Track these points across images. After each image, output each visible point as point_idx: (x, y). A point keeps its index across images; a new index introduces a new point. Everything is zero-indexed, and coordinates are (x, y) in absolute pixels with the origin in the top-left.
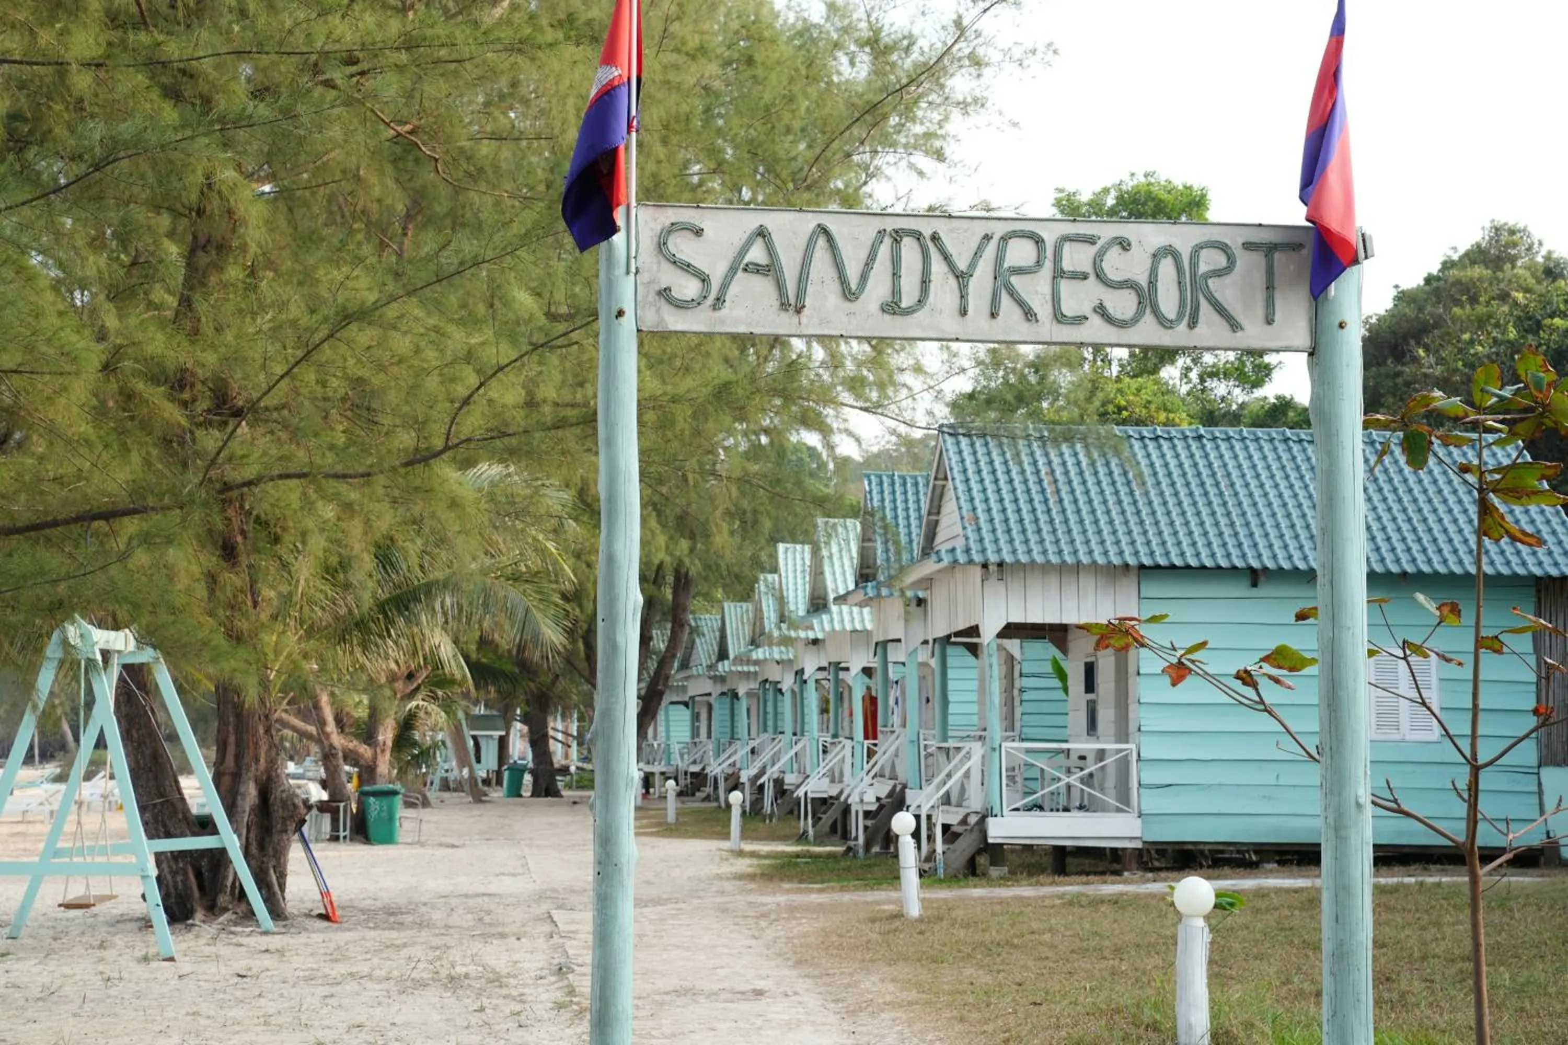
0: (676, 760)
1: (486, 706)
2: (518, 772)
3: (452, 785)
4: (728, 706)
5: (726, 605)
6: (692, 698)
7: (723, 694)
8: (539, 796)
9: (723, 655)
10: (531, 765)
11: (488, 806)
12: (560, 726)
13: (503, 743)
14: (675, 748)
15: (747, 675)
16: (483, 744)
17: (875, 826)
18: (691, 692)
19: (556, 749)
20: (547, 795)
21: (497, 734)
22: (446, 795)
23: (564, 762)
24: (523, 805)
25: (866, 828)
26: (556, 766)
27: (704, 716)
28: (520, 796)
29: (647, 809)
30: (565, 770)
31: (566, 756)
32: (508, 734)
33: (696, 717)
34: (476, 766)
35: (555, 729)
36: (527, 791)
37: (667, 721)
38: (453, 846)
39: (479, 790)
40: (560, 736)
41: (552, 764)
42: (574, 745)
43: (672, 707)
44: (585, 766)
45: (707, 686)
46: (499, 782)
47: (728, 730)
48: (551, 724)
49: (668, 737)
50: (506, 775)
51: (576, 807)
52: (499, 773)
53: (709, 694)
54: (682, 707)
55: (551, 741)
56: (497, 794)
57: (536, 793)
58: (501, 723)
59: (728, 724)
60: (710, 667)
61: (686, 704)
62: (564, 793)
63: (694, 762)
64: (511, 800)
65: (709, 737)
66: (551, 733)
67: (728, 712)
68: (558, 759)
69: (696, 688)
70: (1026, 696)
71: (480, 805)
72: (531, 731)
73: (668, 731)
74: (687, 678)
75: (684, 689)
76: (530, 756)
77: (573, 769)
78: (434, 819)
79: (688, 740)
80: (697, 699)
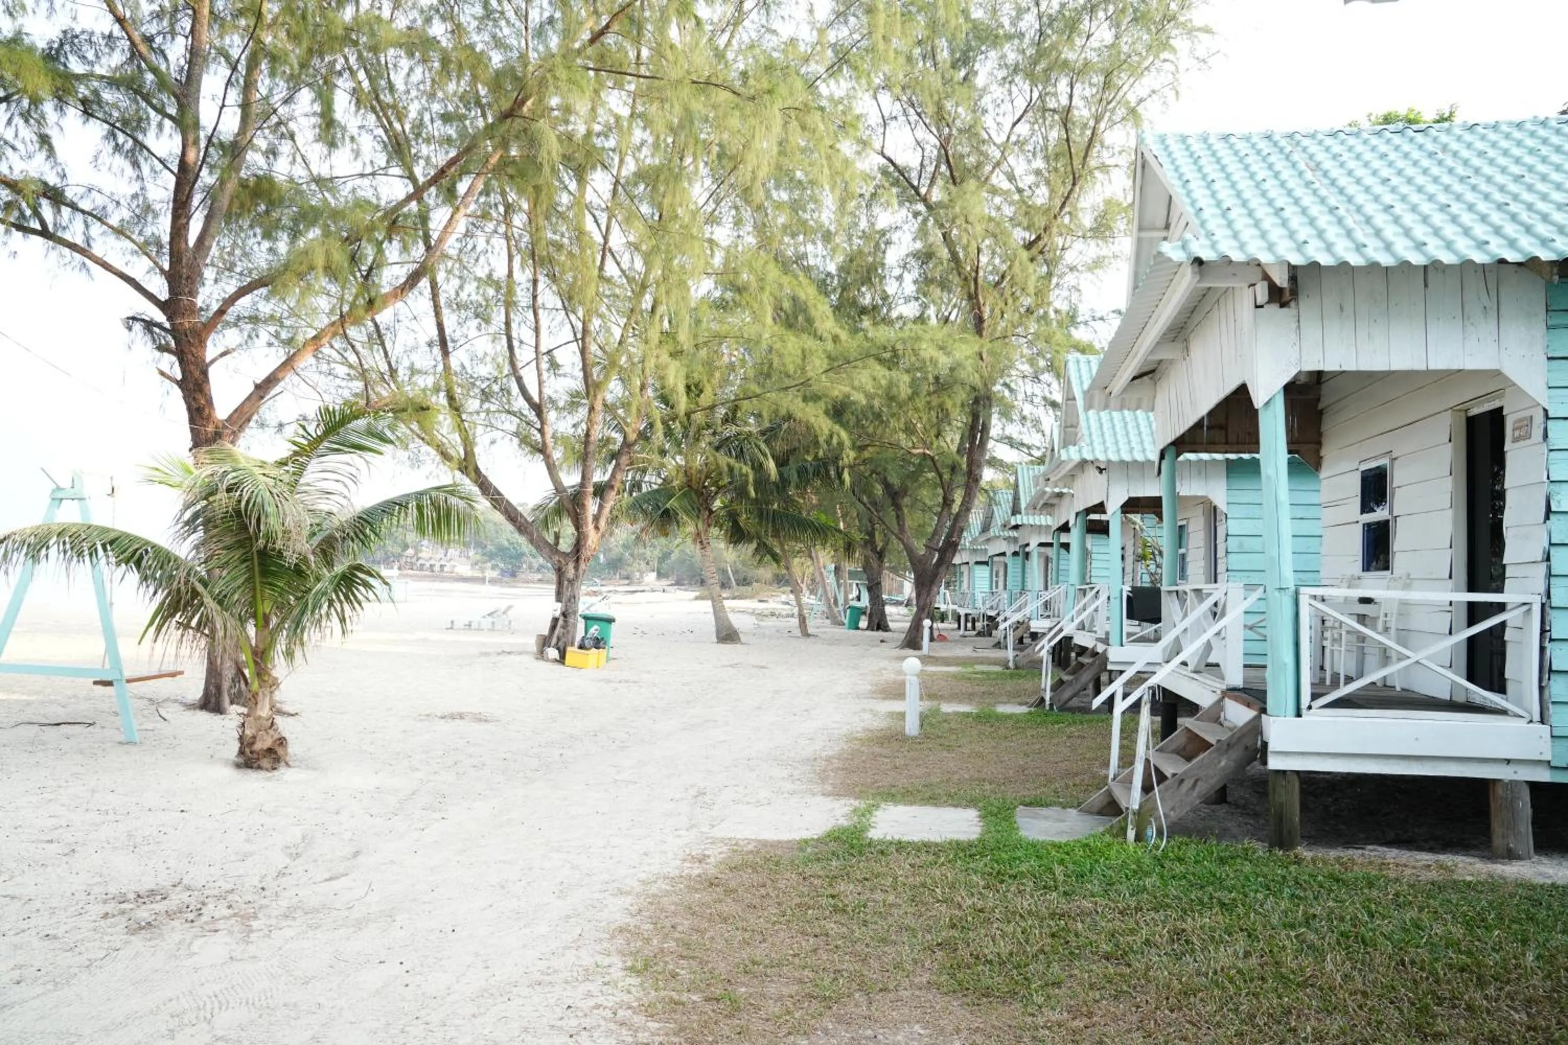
4: (1020, 566)
6: (991, 557)
8: (872, 630)
14: (979, 597)
18: (990, 553)
20: (878, 631)
24: (860, 636)
27: (1001, 574)
28: (858, 628)
36: (863, 626)
50: (847, 611)
53: (1004, 554)
57: (870, 628)
59: (1020, 579)
63: (991, 608)
64: (851, 633)
65: (1005, 588)
67: (1020, 570)
74: (988, 540)
79: (987, 590)
80: (996, 559)
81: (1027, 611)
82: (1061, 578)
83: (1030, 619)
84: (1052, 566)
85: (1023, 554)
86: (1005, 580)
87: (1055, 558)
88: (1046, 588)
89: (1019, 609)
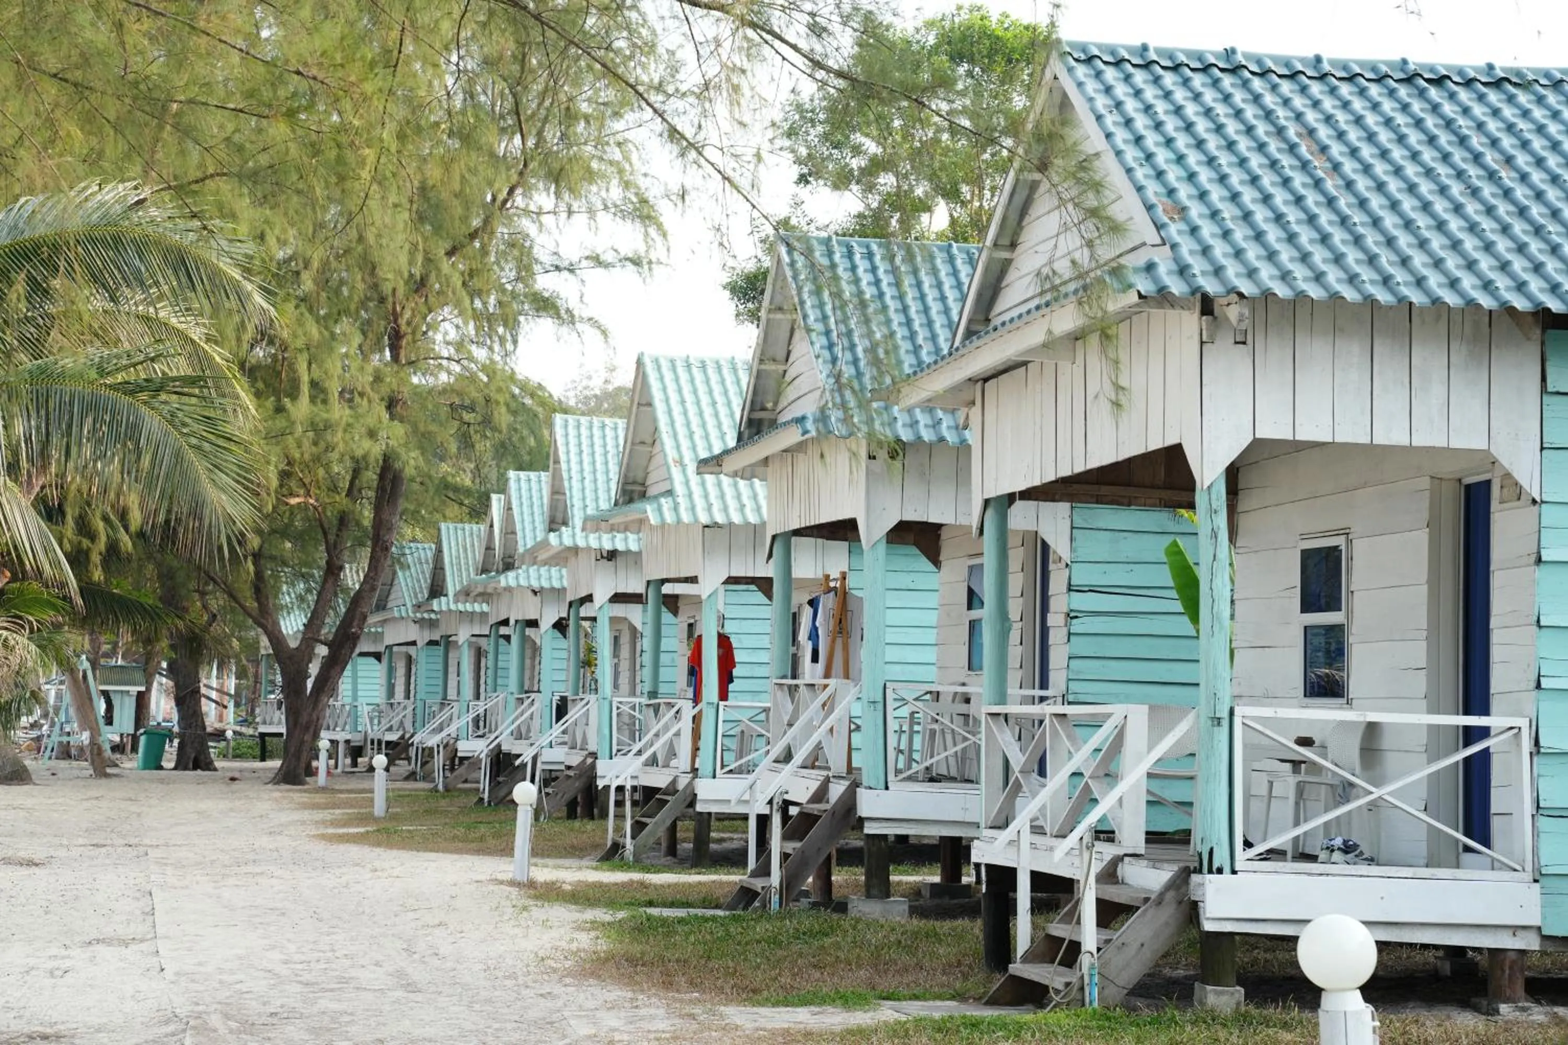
0: (364, 723)
1: (123, 657)
2: (159, 737)
3: (73, 752)
4: (438, 662)
5: (443, 526)
6: (389, 647)
7: (431, 643)
8: (186, 768)
9: (436, 590)
10: (176, 729)
11: (113, 782)
12: (214, 683)
13: (142, 701)
14: (364, 710)
15: (470, 617)
16: (116, 702)
17: (802, 851)
18: (388, 641)
19: (209, 709)
20: (195, 768)
21: (135, 689)
22: (63, 764)
23: (218, 725)
24: (162, 781)
25: (785, 856)
26: (209, 730)
27: (401, 671)
28: (160, 768)
29: (334, 791)
30: (219, 735)
31: (221, 718)
32: (149, 690)
33: (391, 671)
34: (104, 729)
35: (208, 687)
36: (169, 759)
37: (355, 678)
38: (31, 863)
39: (103, 760)
40: (214, 695)
41: (204, 728)
42: (231, 705)
43: (361, 660)
44: (244, 730)
45: (412, 632)
46: (134, 749)
47: (440, 689)
48: (204, 681)
49: (355, 697)
50: (143, 740)
51: (236, 786)
52: (135, 739)
53: (414, 643)
54: (372, 660)
55: (203, 700)
56: (131, 764)
57: (181, 765)
58: (139, 676)
59: (439, 682)
60: (418, 607)
61: (378, 656)
62: (218, 764)
63: (390, 729)
64: (147, 772)
65: (411, 697)
66: (203, 690)
67: (438, 666)
68: (211, 720)
69: (393, 635)
70: (1077, 626)
71: (104, 781)
72: (177, 685)
73: (355, 690)
74: (384, 622)
75: (378, 637)
76: (175, 717)
77: (229, 734)
78: (29, 802)
79: (381, 700)
80: (395, 649)
81: (452, 729)
82: (500, 681)
83: (457, 739)
84: (488, 662)
85: (446, 643)
86: (408, 684)
87: (491, 650)
88: (478, 697)
89: (440, 729)
